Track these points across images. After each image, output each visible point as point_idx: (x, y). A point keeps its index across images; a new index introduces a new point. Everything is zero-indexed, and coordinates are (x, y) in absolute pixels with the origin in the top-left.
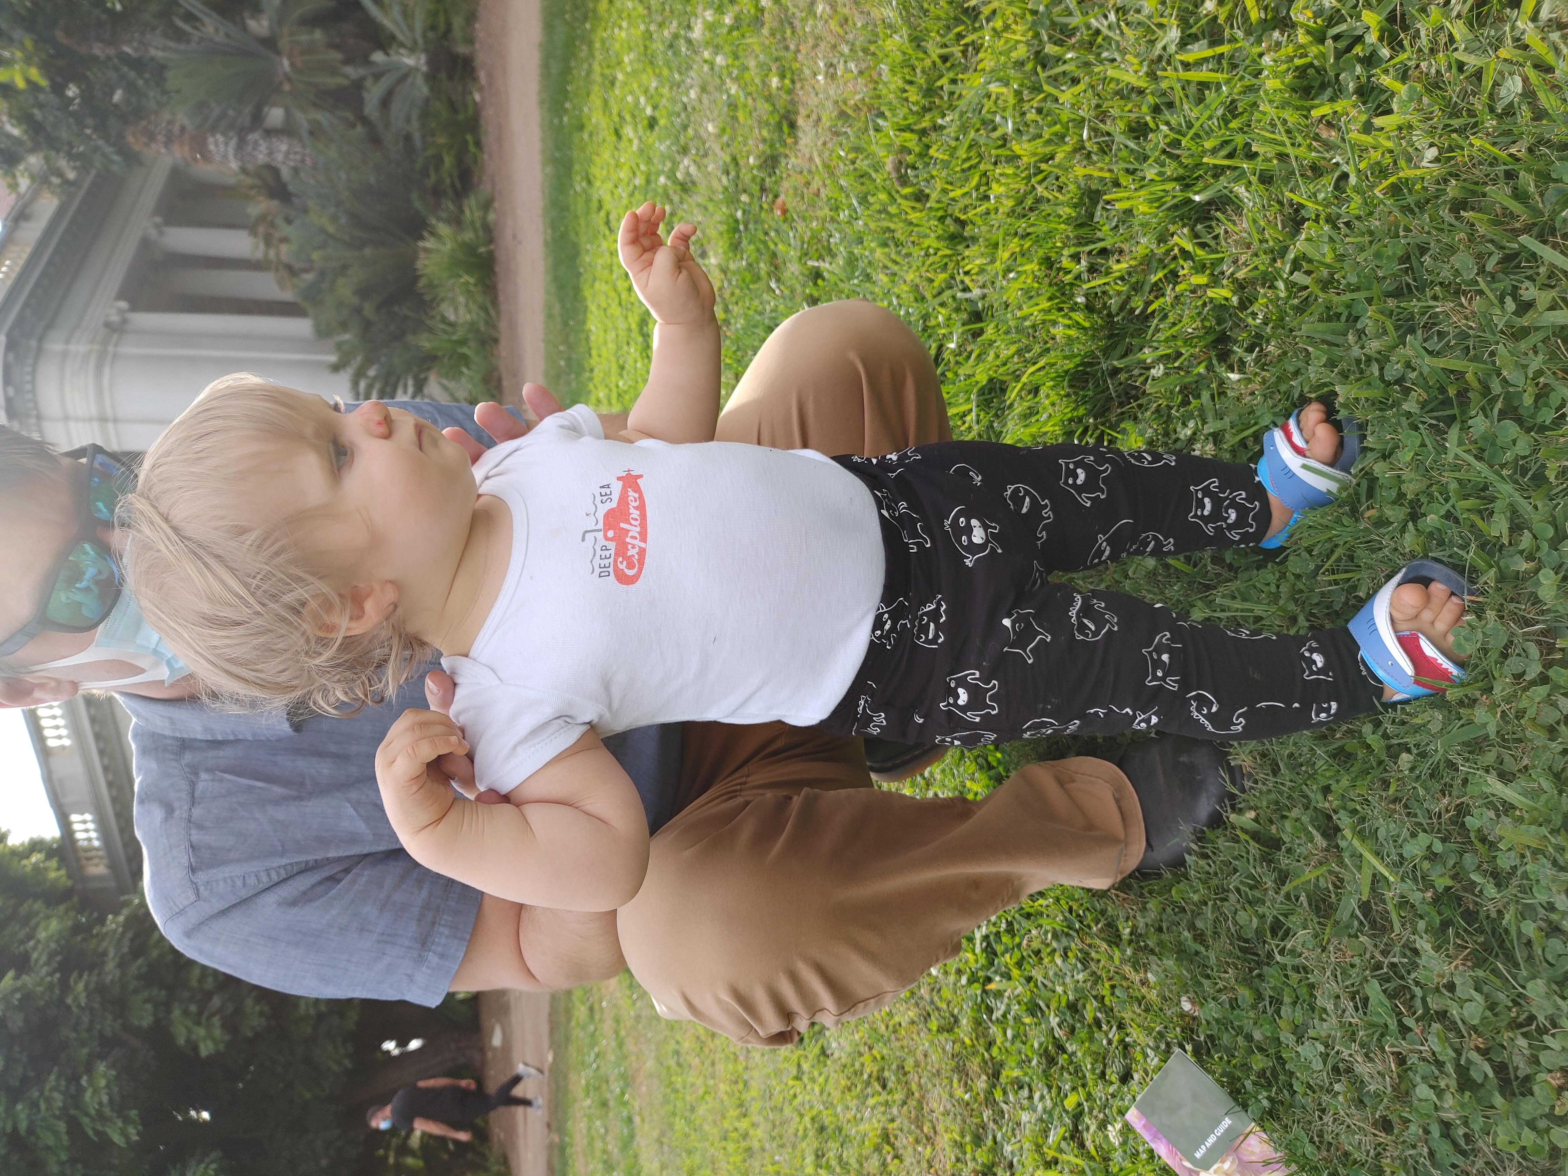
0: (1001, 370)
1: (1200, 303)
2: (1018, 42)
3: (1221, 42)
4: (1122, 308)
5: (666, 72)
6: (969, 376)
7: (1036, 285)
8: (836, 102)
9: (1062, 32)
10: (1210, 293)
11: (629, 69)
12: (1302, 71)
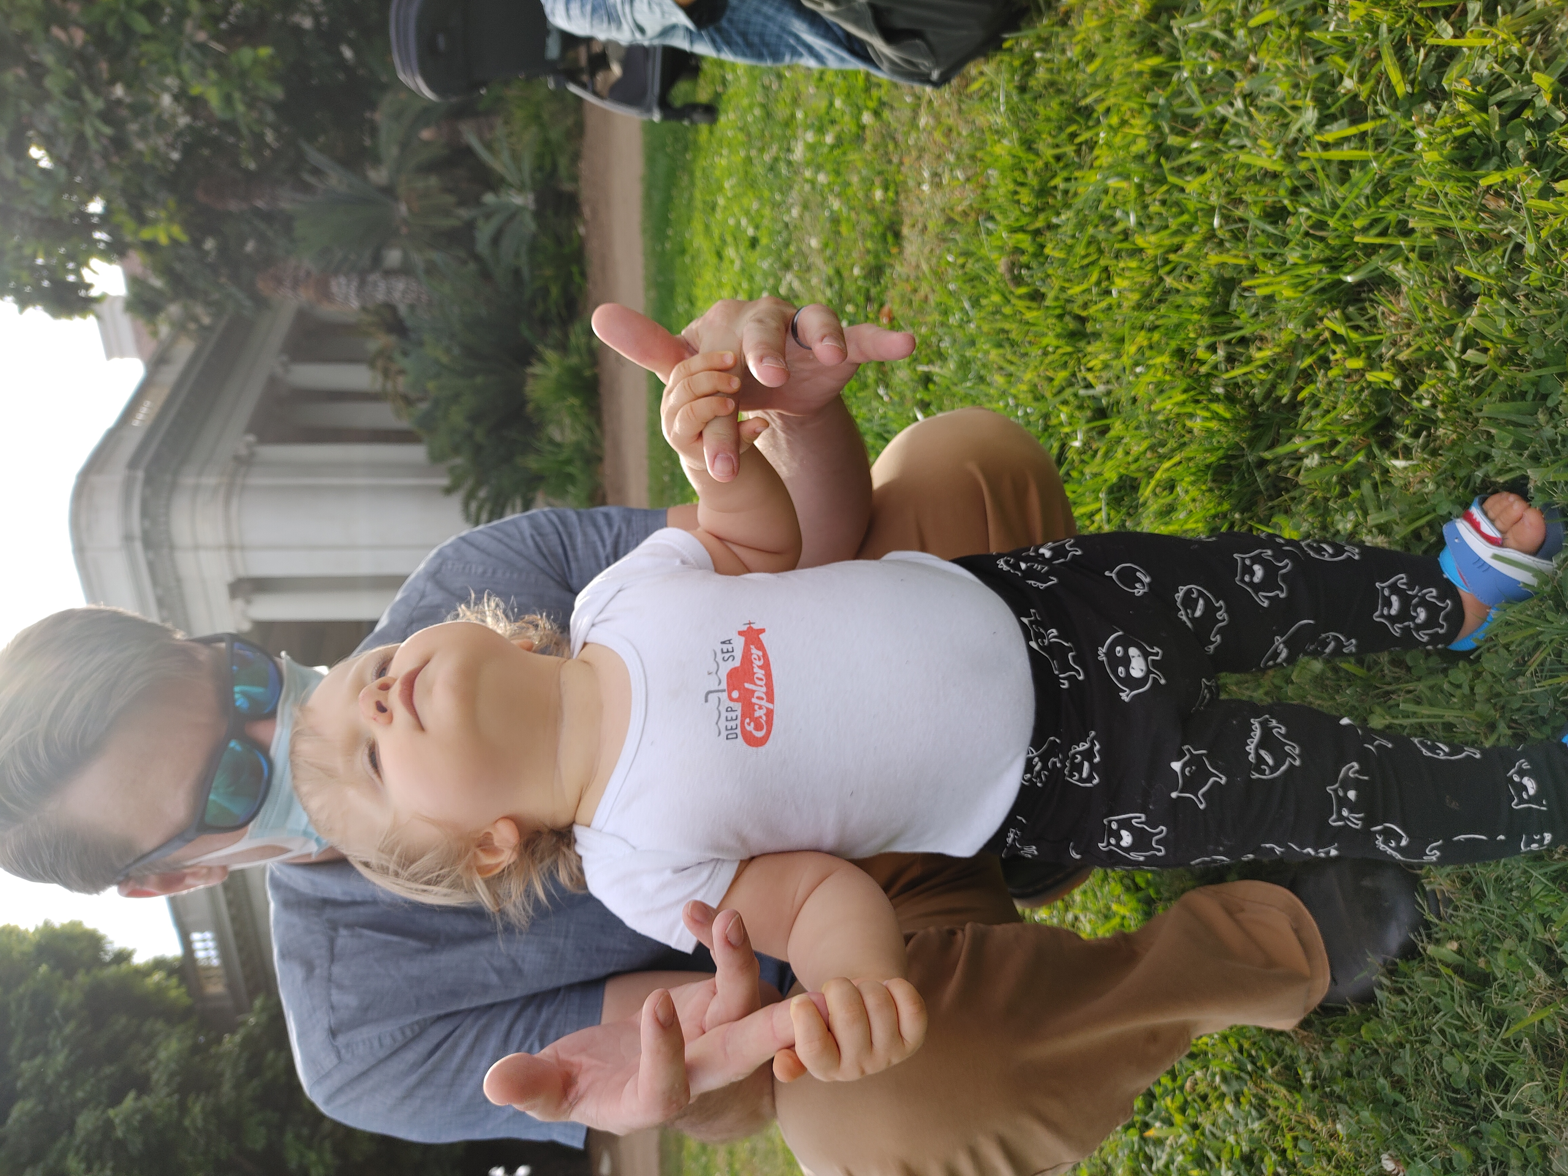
0: (1133, 467)
1: (1357, 388)
2: (1137, 136)
3: (1363, 119)
4: (1267, 396)
5: (766, 194)
6: (1095, 475)
7: (1168, 378)
8: (943, 210)
9: (1184, 123)
10: (1370, 377)
11: (729, 194)
12: (1462, 142)
